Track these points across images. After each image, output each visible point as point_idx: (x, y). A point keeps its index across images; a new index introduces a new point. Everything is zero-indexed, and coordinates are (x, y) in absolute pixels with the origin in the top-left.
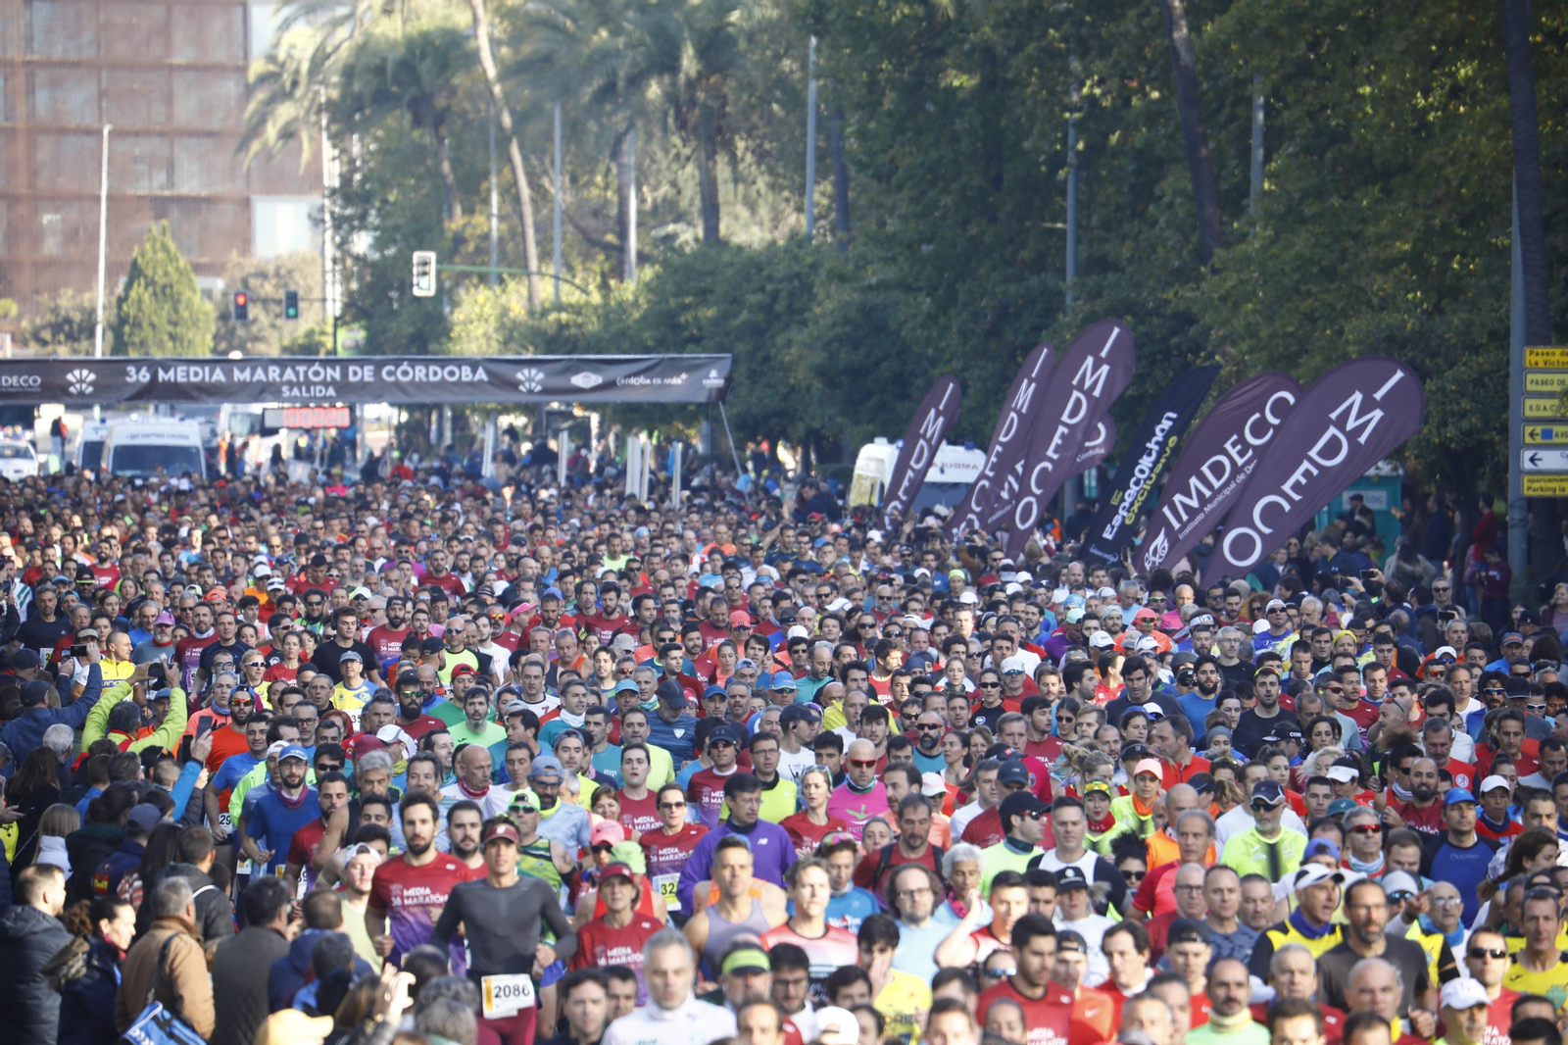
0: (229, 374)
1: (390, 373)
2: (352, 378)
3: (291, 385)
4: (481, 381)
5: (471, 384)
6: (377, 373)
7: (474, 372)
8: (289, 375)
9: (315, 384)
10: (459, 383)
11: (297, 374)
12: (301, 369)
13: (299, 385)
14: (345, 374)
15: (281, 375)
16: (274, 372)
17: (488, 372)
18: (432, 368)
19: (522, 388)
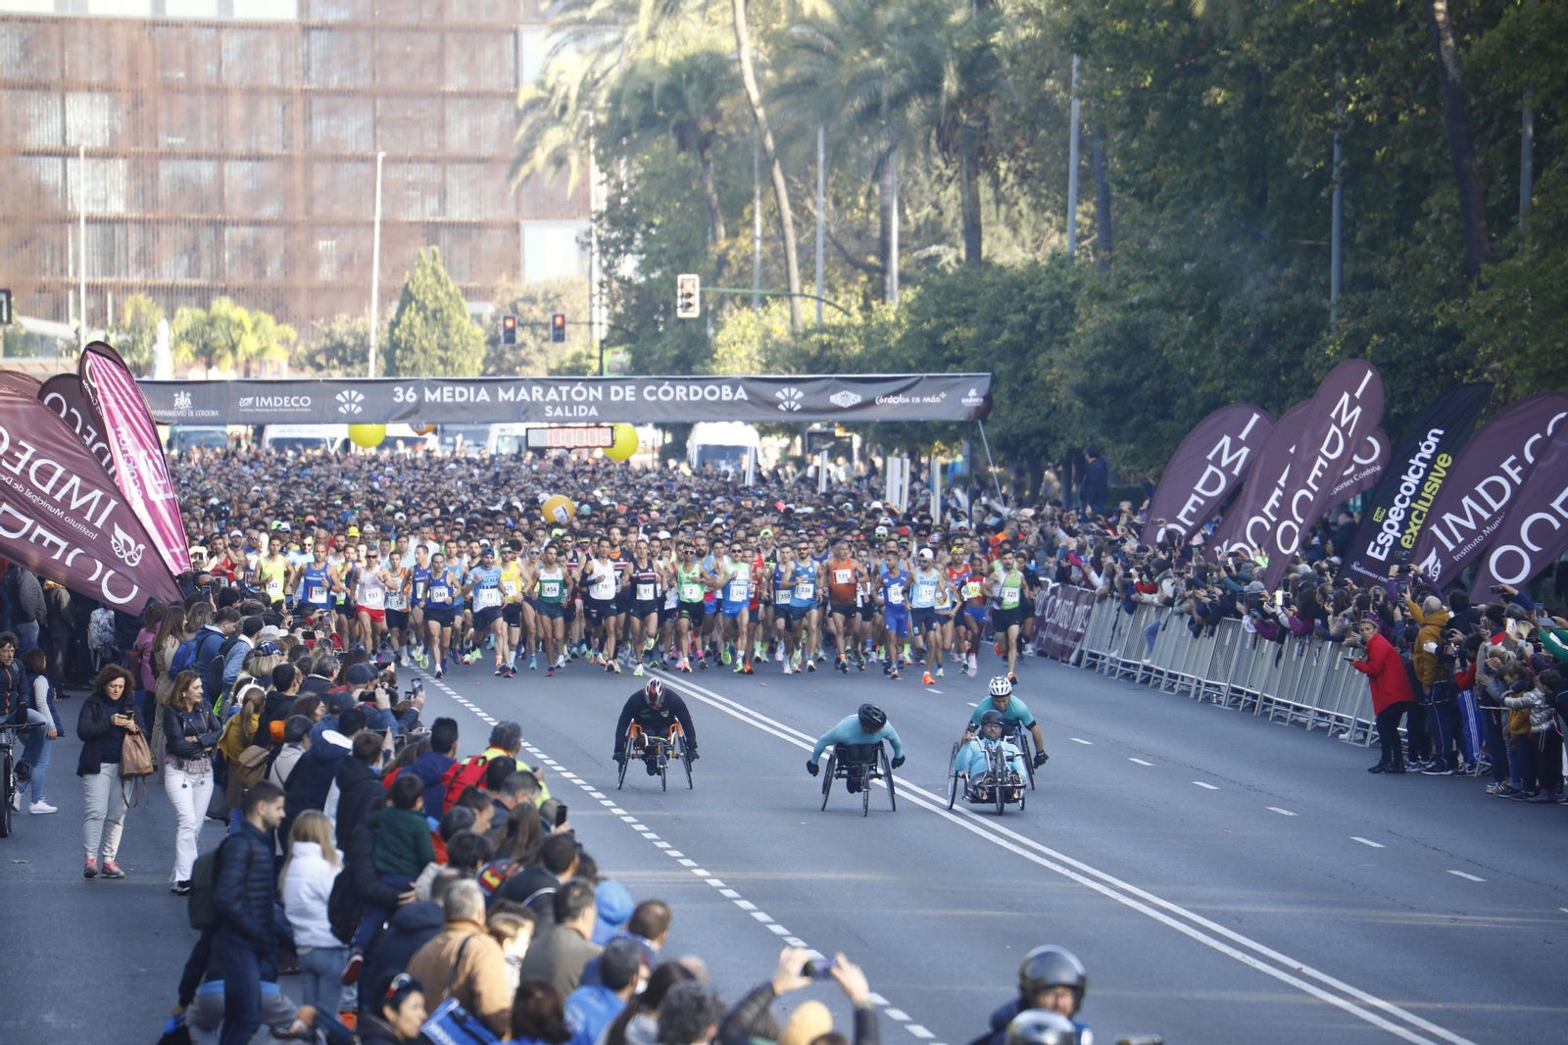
0: (493, 394)
1: (651, 393)
2: (613, 398)
3: (554, 404)
4: (741, 400)
5: (731, 403)
6: (639, 393)
7: (734, 391)
8: (552, 394)
9: (578, 404)
10: (719, 402)
11: (560, 394)
12: (564, 389)
13: (562, 405)
14: (606, 394)
15: (544, 395)
16: (537, 392)
17: (748, 392)
18: (692, 388)
19: (781, 407)
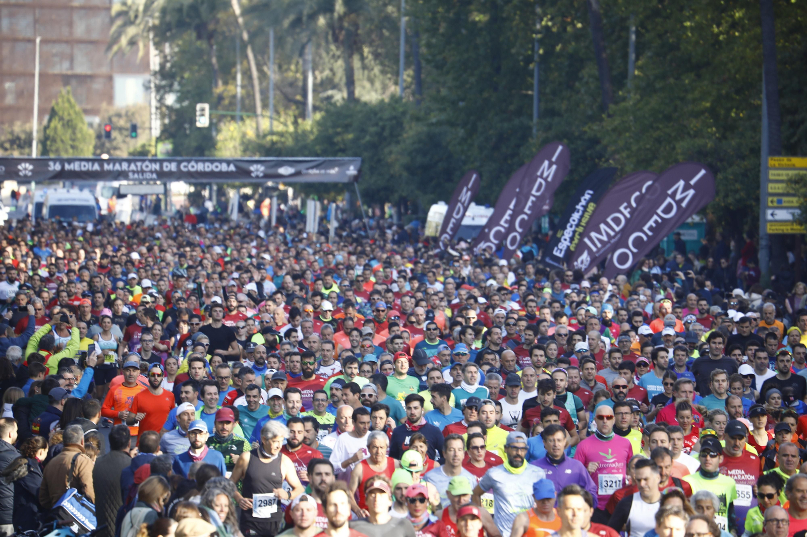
0: (102, 166)
1: (185, 167)
2: (165, 169)
3: (134, 172)
4: (232, 172)
5: (227, 173)
6: (178, 166)
7: (228, 167)
8: (133, 167)
9: (146, 172)
10: (221, 172)
11: (137, 166)
12: (139, 164)
13: (138, 172)
14: (161, 167)
16: (125, 166)
17: (236, 166)
18: (207, 164)
19: (253, 175)
